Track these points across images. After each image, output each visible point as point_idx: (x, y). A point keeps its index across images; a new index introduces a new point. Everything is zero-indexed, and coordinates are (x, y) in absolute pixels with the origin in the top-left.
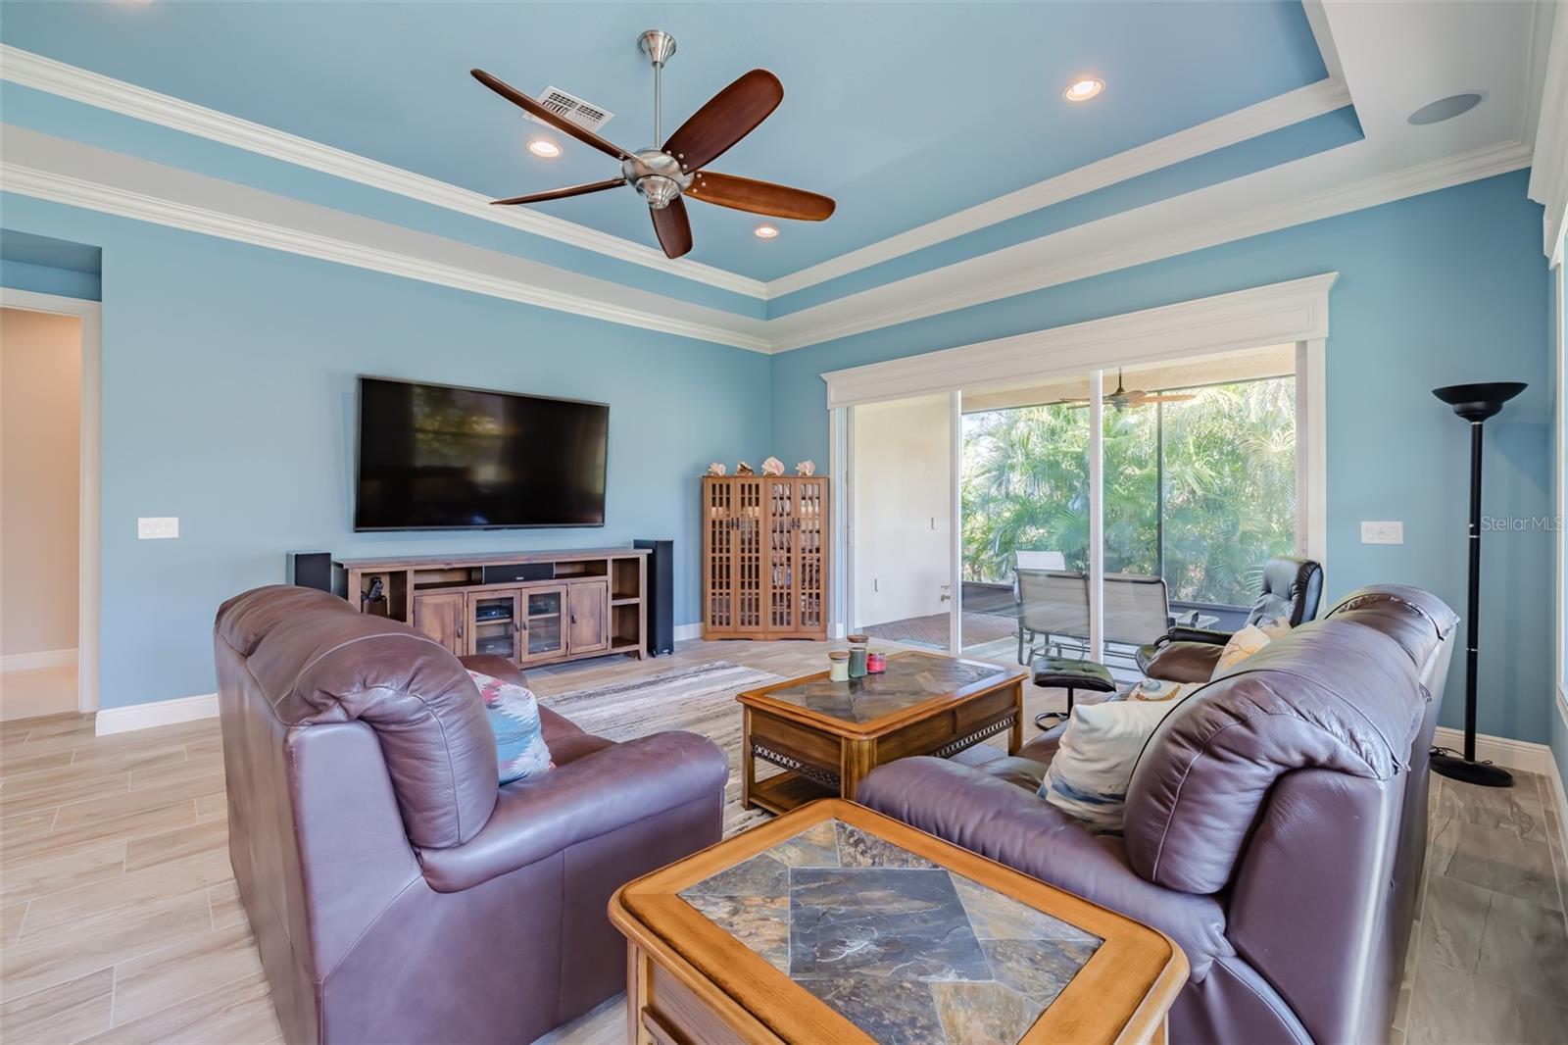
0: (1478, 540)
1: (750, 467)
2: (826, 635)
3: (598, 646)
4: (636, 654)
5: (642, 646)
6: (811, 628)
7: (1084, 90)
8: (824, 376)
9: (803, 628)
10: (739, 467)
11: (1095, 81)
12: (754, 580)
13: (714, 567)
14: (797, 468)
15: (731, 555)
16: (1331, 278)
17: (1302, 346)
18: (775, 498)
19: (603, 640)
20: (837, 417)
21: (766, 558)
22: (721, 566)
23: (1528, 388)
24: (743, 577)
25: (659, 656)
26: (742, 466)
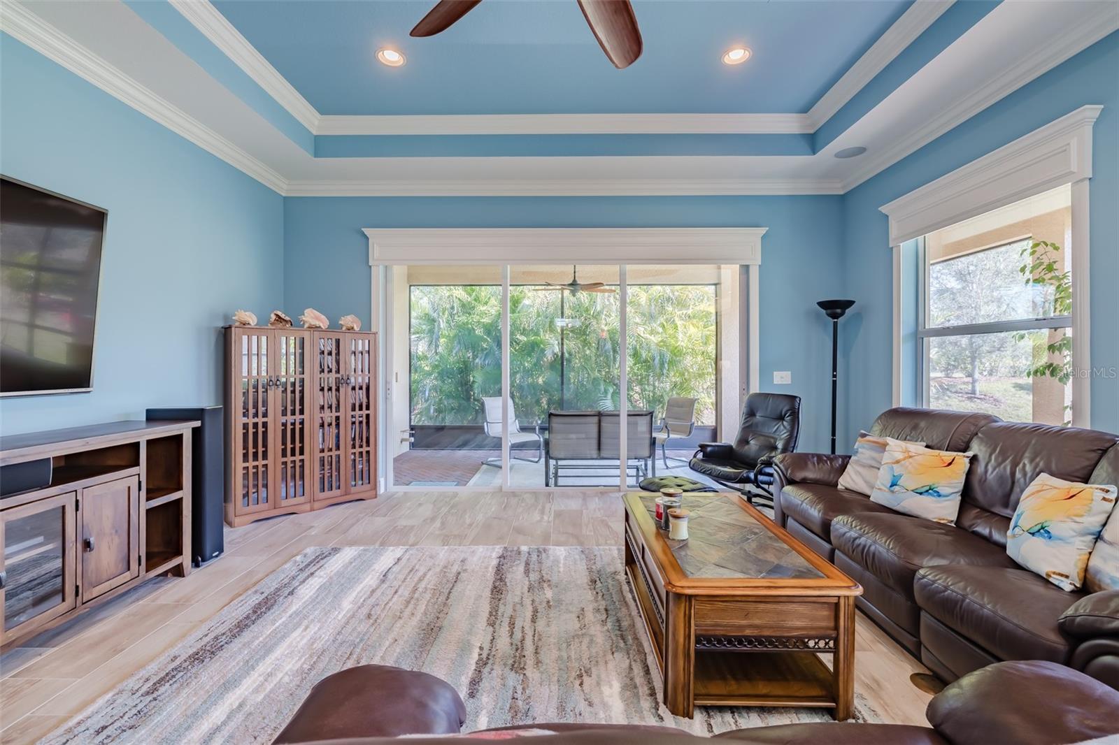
0: (836, 381)
1: (287, 318)
2: (376, 492)
3: (127, 576)
4: (178, 572)
5: (186, 558)
6: (360, 489)
7: (737, 56)
8: (367, 231)
9: (353, 490)
10: (273, 317)
11: (745, 50)
12: (298, 445)
13: (245, 436)
14: (340, 322)
15: (269, 420)
16: (763, 231)
17: (746, 269)
18: (323, 353)
19: (134, 565)
20: (378, 274)
21: (312, 419)
22: (255, 434)
23: (855, 304)
24: (284, 443)
25: (206, 564)
26: (277, 315)
